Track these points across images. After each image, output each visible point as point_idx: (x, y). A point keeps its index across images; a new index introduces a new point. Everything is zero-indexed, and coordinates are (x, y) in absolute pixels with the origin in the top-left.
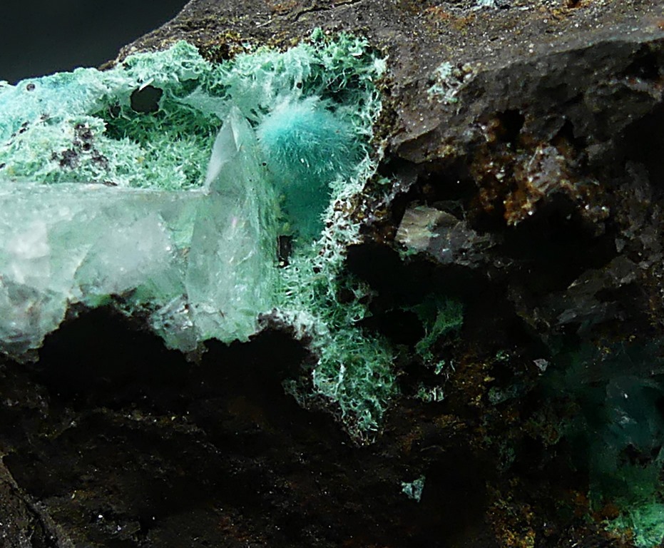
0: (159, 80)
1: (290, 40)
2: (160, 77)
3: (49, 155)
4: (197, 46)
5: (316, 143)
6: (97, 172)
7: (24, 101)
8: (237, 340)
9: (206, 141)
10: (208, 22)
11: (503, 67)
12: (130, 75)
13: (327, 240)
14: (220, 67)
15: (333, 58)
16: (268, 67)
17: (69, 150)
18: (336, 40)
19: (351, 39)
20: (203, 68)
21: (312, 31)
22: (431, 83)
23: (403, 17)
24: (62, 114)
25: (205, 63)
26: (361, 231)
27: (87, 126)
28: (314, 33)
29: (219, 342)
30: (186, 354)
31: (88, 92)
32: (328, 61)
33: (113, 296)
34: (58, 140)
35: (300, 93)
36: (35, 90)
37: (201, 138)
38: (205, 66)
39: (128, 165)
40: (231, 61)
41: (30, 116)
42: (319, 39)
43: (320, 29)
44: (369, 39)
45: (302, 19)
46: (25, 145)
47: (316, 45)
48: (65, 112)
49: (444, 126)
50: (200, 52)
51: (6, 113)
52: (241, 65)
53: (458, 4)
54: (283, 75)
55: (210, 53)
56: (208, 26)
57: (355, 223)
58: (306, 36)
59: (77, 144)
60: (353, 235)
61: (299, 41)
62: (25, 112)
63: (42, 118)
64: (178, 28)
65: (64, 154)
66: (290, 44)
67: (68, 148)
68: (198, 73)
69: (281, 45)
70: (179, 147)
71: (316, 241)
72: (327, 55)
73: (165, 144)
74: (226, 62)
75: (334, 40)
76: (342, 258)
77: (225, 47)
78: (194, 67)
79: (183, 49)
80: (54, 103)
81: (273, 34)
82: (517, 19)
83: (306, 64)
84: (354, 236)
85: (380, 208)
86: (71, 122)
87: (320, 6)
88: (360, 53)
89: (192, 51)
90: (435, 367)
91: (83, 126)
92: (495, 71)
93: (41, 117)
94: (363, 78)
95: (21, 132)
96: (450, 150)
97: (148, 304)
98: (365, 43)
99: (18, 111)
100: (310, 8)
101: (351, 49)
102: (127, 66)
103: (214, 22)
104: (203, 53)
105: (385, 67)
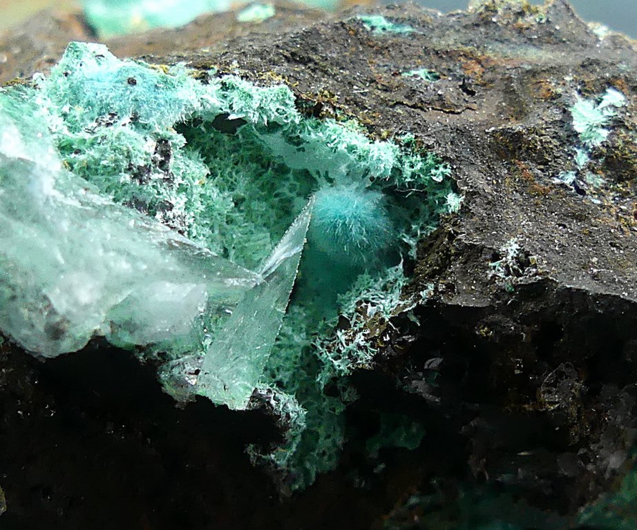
0: (250, 117)
1: (382, 130)
2: (252, 115)
3: (125, 164)
4: (295, 95)
5: (365, 239)
6: (162, 190)
7: (121, 92)
8: (226, 406)
9: (263, 172)
10: (310, 60)
11: (568, 286)
12: (225, 97)
13: (340, 344)
14: (307, 122)
15: (413, 170)
16: (351, 149)
17: (145, 166)
18: (424, 155)
19: (437, 162)
20: (292, 117)
21: (405, 134)
22: (496, 257)
23: (489, 158)
24: (151, 123)
25: (296, 114)
26: (374, 359)
27: (170, 142)
28: (406, 136)
29: (210, 401)
30: (176, 402)
31: (184, 107)
32: (408, 171)
33: (137, 347)
34: (139, 151)
35: (369, 184)
36: (135, 86)
37: (260, 167)
38: (295, 116)
39: (189, 184)
40: (319, 121)
41: (121, 110)
42: (408, 145)
43: (414, 137)
44: (452, 169)
45: (399, 110)
46: (106, 143)
47: (403, 148)
48: (156, 122)
49: (491, 309)
50: (296, 102)
51: (99, 93)
52: (328, 133)
53: (542, 167)
54: (363, 163)
55: (304, 106)
56: (310, 65)
57: (372, 346)
58: (397, 134)
59: (154, 161)
60: (365, 358)
61: (388, 136)
62: (118, 103)
63: (131, 119)
64: (281, 54)
65: (139, 168)
66: (380, 135)
67: (146, 163)
68: (286, 121)
69: (371, 128)
70: (237, 172)
71: (325, 319)
72: (409, 164)
73: (227, 166)
74: (314, 119)
75: (421, 155)
76: (347, 371)
77: (320, 106)
78: (285, 115)
79: (283, 95)
80: (148, 109)
81: (366, 108)
82: (589, 214)
83: (388, 167)
84: (367, 361)
85: (399, 343)
86: (157, 134)
87: (420, 105)
88: (439, 179)
89: (290, 99)
90: (376, 466)
91: (166, 142)
92: (560, 286)
93: (131, 116)
94: (431, 198)
95: (108, 125)
96: (486, 333)
97: (164, 353)
98: (448, 171)
99: (111, 98)
100: (410, 104)
101: (433, 171)
102: (224, 86)
103: (316, 64)
104: (298, 104)
105: (457, 209)
